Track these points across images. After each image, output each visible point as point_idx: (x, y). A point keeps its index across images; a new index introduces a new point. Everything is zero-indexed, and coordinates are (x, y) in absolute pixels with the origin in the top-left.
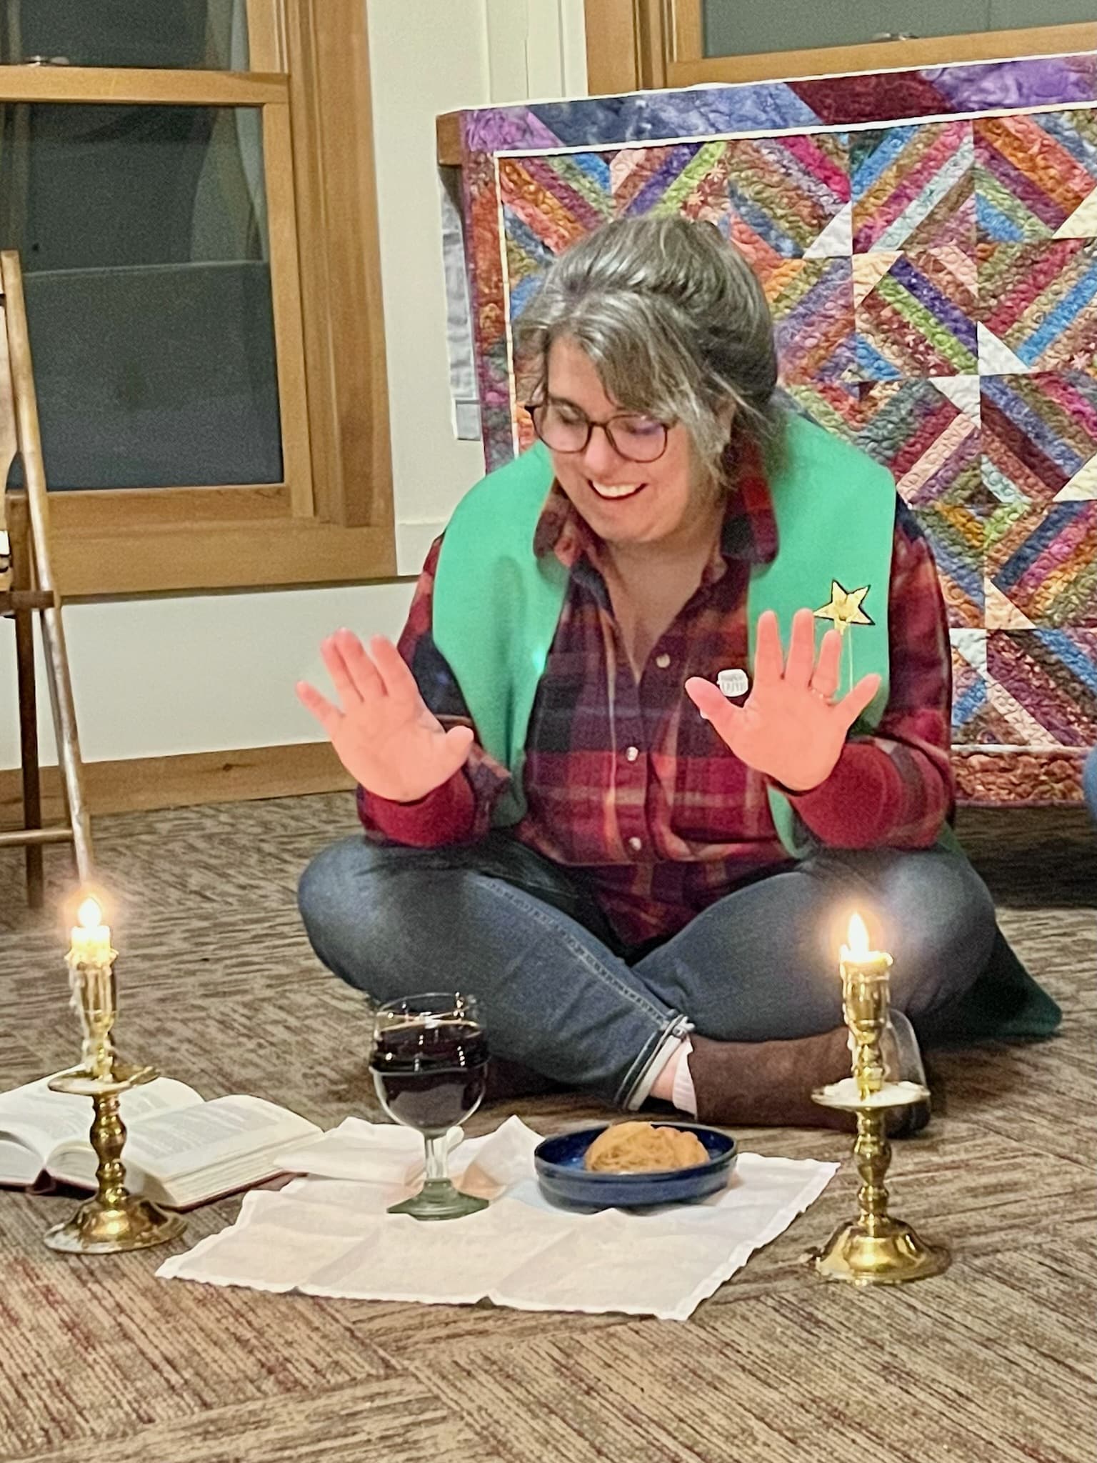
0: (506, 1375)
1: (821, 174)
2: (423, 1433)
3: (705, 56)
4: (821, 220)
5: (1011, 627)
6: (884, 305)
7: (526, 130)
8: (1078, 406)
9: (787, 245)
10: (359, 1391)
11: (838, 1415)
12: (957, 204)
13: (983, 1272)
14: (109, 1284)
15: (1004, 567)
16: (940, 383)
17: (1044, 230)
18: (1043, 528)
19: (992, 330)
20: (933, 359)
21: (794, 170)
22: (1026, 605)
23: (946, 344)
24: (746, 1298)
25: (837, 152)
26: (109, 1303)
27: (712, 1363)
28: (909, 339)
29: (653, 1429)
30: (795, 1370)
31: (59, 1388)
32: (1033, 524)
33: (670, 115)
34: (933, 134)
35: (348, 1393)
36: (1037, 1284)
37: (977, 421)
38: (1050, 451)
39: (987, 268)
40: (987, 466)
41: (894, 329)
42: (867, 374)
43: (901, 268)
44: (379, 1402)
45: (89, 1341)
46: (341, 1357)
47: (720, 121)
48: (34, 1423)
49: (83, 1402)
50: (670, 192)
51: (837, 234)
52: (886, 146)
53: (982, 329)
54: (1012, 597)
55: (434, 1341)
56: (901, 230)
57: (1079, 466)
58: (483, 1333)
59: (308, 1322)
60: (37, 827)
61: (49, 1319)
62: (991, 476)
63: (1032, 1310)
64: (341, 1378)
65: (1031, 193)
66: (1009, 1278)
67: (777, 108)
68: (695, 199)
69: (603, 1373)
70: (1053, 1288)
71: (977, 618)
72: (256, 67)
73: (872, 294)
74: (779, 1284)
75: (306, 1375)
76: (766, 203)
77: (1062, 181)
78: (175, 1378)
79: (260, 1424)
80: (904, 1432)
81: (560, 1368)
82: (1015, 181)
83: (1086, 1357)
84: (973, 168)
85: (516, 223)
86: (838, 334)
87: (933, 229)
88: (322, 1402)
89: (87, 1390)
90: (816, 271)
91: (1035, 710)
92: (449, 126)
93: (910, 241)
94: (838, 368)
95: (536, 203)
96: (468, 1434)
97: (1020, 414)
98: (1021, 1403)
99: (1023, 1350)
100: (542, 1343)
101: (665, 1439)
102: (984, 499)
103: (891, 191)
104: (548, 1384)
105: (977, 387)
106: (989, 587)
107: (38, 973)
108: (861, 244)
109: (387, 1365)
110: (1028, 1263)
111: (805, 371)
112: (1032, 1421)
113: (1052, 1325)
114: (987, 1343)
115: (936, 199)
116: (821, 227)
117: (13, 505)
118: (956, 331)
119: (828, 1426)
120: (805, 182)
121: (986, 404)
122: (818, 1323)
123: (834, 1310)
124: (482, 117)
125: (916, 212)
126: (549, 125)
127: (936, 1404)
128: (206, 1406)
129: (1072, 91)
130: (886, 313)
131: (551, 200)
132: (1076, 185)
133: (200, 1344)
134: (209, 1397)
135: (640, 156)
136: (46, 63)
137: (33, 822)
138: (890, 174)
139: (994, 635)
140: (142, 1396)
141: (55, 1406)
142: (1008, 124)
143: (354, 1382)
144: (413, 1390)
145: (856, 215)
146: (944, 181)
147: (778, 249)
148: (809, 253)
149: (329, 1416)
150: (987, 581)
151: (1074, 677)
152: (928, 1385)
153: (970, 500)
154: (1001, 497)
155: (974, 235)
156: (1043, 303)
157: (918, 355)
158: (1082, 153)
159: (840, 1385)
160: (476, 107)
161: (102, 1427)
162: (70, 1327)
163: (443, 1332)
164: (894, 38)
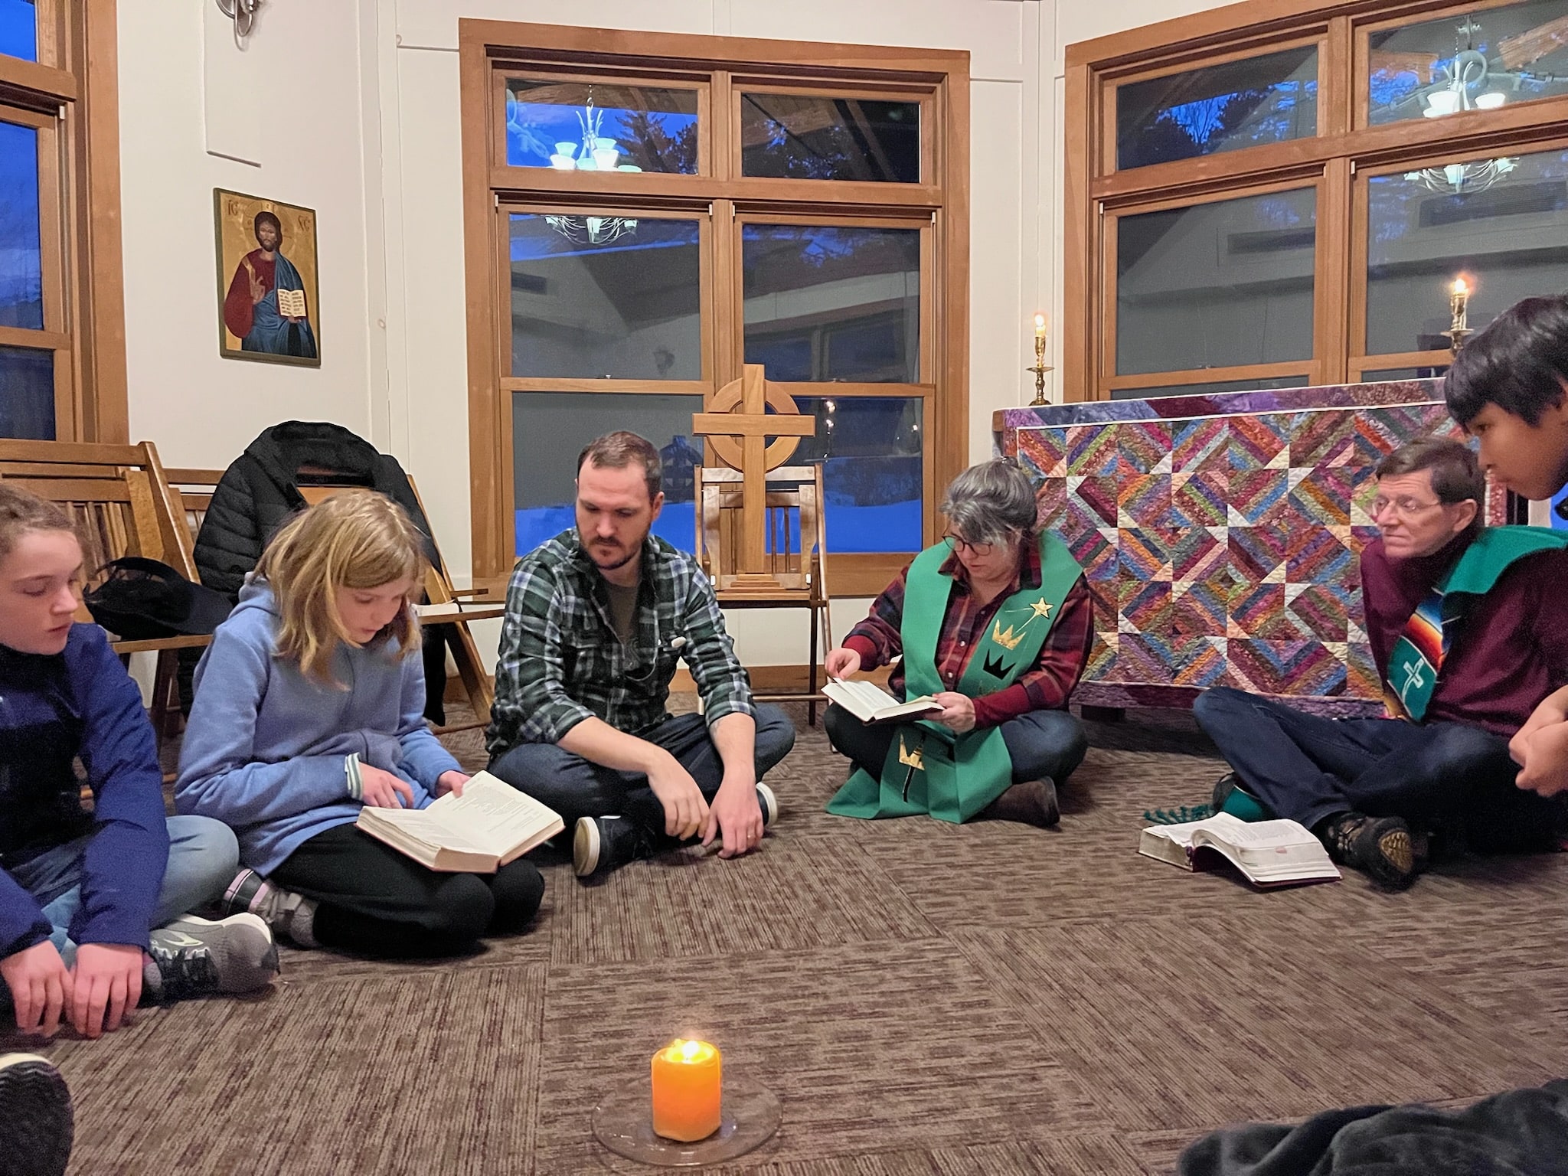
0: (985, 942)
1: (1160, 439)
2: (950, 961)
3: (1117, 375)
4: (1158, 458)
5: (1239, 637)
6: (1186, 495)
7: (1031, 418)
8: (1273, 542)
9: (1143, 468)
10: (926, 941)
11: (1120, 976)
12: (1221, 453)
13: (1192, 924)
14: (833, 887)
15: (1237, 610)
16: (1210, 529)
17: (1260, 465)
18: (1255, 595)
19: (1235, 507)
20: (1206, 519)
21: (1147, 437)
22: (1246, 628)
23: (1213, 512)
24: (1087, 923)
25: (1167, 429)
26: (832, 893)
27: (1070, 948)
28: (1197, 509)
29: (1043, 973)
30: (1105, 956)
31: (812, 925)
32: (1250, 593)
33: (1093, 413)
34: (1211, 423)
35: (921, 941)
36: (1217, 933)
37: (1226, 546)
38: (1260, 561)
39: (1233, 481)
40: (1230, 566)
41: (1190, 505)
42: (1176, 524)
43: (1194, 480)
44: (933, 947)
45: (823, 907)
46: (921, 927)
47: (1115, 416)
48: (802, 937)
49: (821, 931)
50: (1092, 445)
51: (1165, 464)
52: (1189, 427)
53: (1229, 507)
54: (1240, 624)
55: (957, 925)
56: (1194, 463)
57: (1273, 569)
58: (977, 924)
59: (908, 912)
60: (814, 694)
61: (810, 897)
62: (1231, 570)
63: (1213, 944)
64: (919, 935)
65: (1255, 450)
66: (1206, 930)
67: (1141, 411)
68: (1102, 448)
69: (1024, 947)
70: (1223, 935)
71: (1223, 632)
72: (922, 382)
73: (1180, 490)
74: (1103, 920)
75: (905, 932)
76: (1135, 450)
77: (1268, 445)
78: (855, 927)
79: (887, 949)
80: (1147, 987)
81: (1007, 943)
82: (1247, 444)
83: (1234, 967)
84: (1228, 438)
85: (1024, 456)
86: (1164, 506)
87: (1209, 463)
88: (911, 944)
89: (823, 927)
90: (1155, 478)
91: (1249, 675)
92: (999, 416)
93: (1198, 468)
94: (1163, 521)
95: (1034, 448)
96: (967, 964)
97: (1246, 544)
98: (1201, 982)
99: (1205, 960)
100: (1001, 932)
101: (1047, 977)
102: (1229, 581)
103: (1190, 447)
104: (1002, 948)
105: (1227, 532)
106: (1229, 619)
107: (812, 753)
108: (1176, 468)
109: (937, 932)
110: (1215, 925)
111: (1148, 522)
112: (1204, 990)
113: (1221, 952)
114: (1190, 955)
115: (1211, 450)
116: (1158, 461)
117: (814, 564)
118: (1218, 507)
119: (1115, 980)
120: (1152, 442)
121: (1231, 540)
122: (1117, 937)
123: (1126, 933)
124: (1012, 413)
125: (1201, 456)
126: (1041, 417)
127: (1163, 976)
128: (867, 939)
129: (1275, 405)
130: (1186, 498)
131: (1040, 447)
132: (1276, 446)
133: (866, 915)
134: (868, 936)
135: (1079, 429)
136: (838, 381)
137: (813, 691)
138: (1190, 440)
139: (1231, 641)
140: (843, 932)
141: (810, 931)
142: (1245, 419)
143: (924, 938)
144: (947, 943)
145: (1174, 456)
146: (1214, 444)
147: (1139, 470)
148: (1153, 472)
149: (913, 949)
150: (1228, 617)
151: (1268, 662)
152: (1161, 969)
153: (1222, 581)
154: (1237, 581)
155: (1227, 466)
156: (1258, 497)
157: (1201, 518)
158: (1279, 433)
159: (1123, 965)
160: (1010, 409)
161: (827, 943)
162: (816, 901)
163: (961, 922)
164: (1204, 368)
